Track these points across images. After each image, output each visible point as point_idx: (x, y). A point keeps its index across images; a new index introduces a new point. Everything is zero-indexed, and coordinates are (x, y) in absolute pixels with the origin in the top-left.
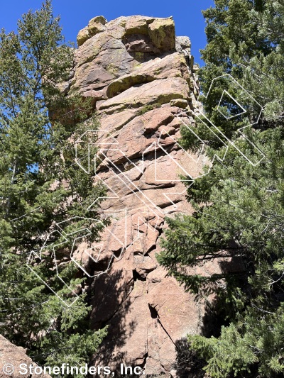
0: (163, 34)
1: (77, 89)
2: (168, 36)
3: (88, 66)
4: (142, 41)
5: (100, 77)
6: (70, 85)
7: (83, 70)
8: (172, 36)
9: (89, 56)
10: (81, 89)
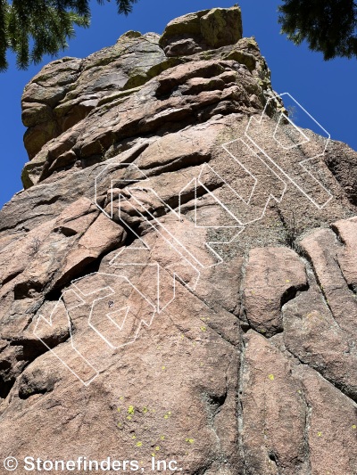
0: (221, 21)
1: (76, 96)
2: (230, 24)
3: (100, 69)
4: (190, 40)
5: (117, 83)
6: (66, 91)
7: (91, 74)
8: (236, 26)
9: (104, 58)
10: (83, 97)
